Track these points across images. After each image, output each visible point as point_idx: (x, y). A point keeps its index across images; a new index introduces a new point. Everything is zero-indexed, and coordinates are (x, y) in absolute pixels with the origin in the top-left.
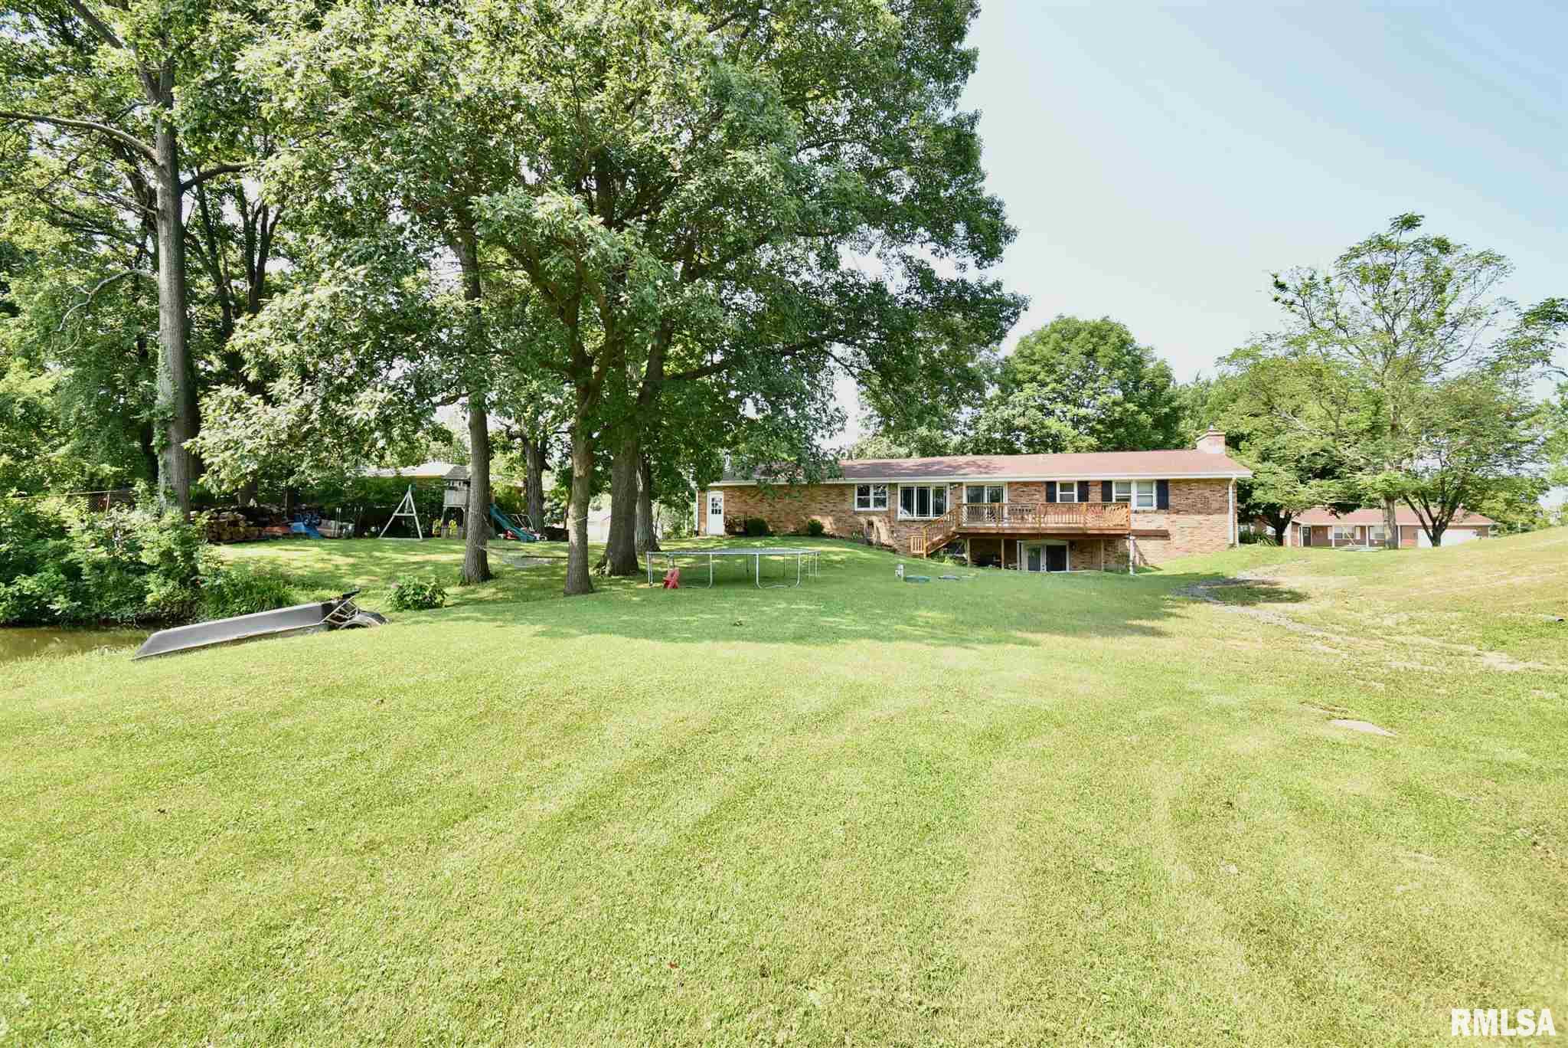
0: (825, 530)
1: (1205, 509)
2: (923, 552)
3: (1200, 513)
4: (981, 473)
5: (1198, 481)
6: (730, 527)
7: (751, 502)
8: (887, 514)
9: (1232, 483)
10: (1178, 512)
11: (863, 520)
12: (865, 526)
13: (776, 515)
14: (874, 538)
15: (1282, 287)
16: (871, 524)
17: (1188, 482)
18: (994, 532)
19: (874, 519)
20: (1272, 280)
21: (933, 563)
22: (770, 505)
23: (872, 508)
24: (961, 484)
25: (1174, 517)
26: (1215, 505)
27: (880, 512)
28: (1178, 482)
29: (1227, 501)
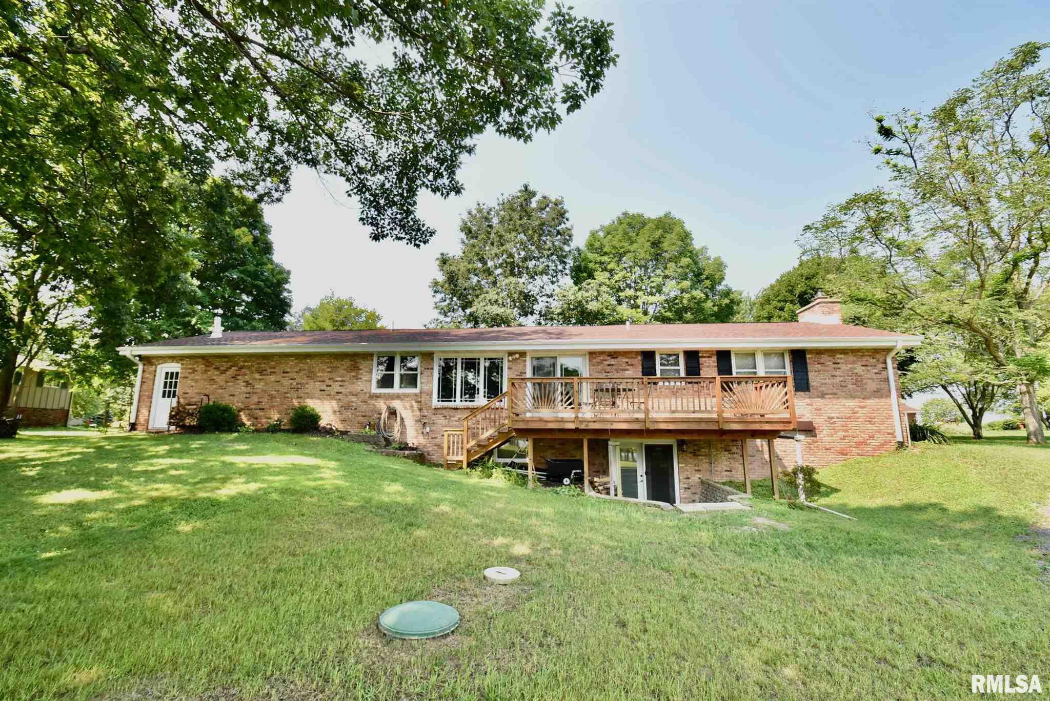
0: (322, 423)
1: (859, 389)
2: (463, 457)
3: (853, 397)
4: (551, 338)
5: (844, 351)
6: (177, 416)
7: (221, 379)
8: (418, 398)
9: (893, 354)
10: (823, 395)
11: (382, 406)
12: (385, 415)
13: (255, 399)
14: (396, 434)
15: (886, 133)
16: (393, 413)
17: (832, 352)
18: (572, 426)
19: (396, 404)
20: (875, 126)
21: (475, 478)
22: (248, 384)
23: (397, 388)
24: (523, 354)
25: (819, 402)
26: (871, 386)
27: (407, 396)
28: (819, 352)
29: (887, 380)
